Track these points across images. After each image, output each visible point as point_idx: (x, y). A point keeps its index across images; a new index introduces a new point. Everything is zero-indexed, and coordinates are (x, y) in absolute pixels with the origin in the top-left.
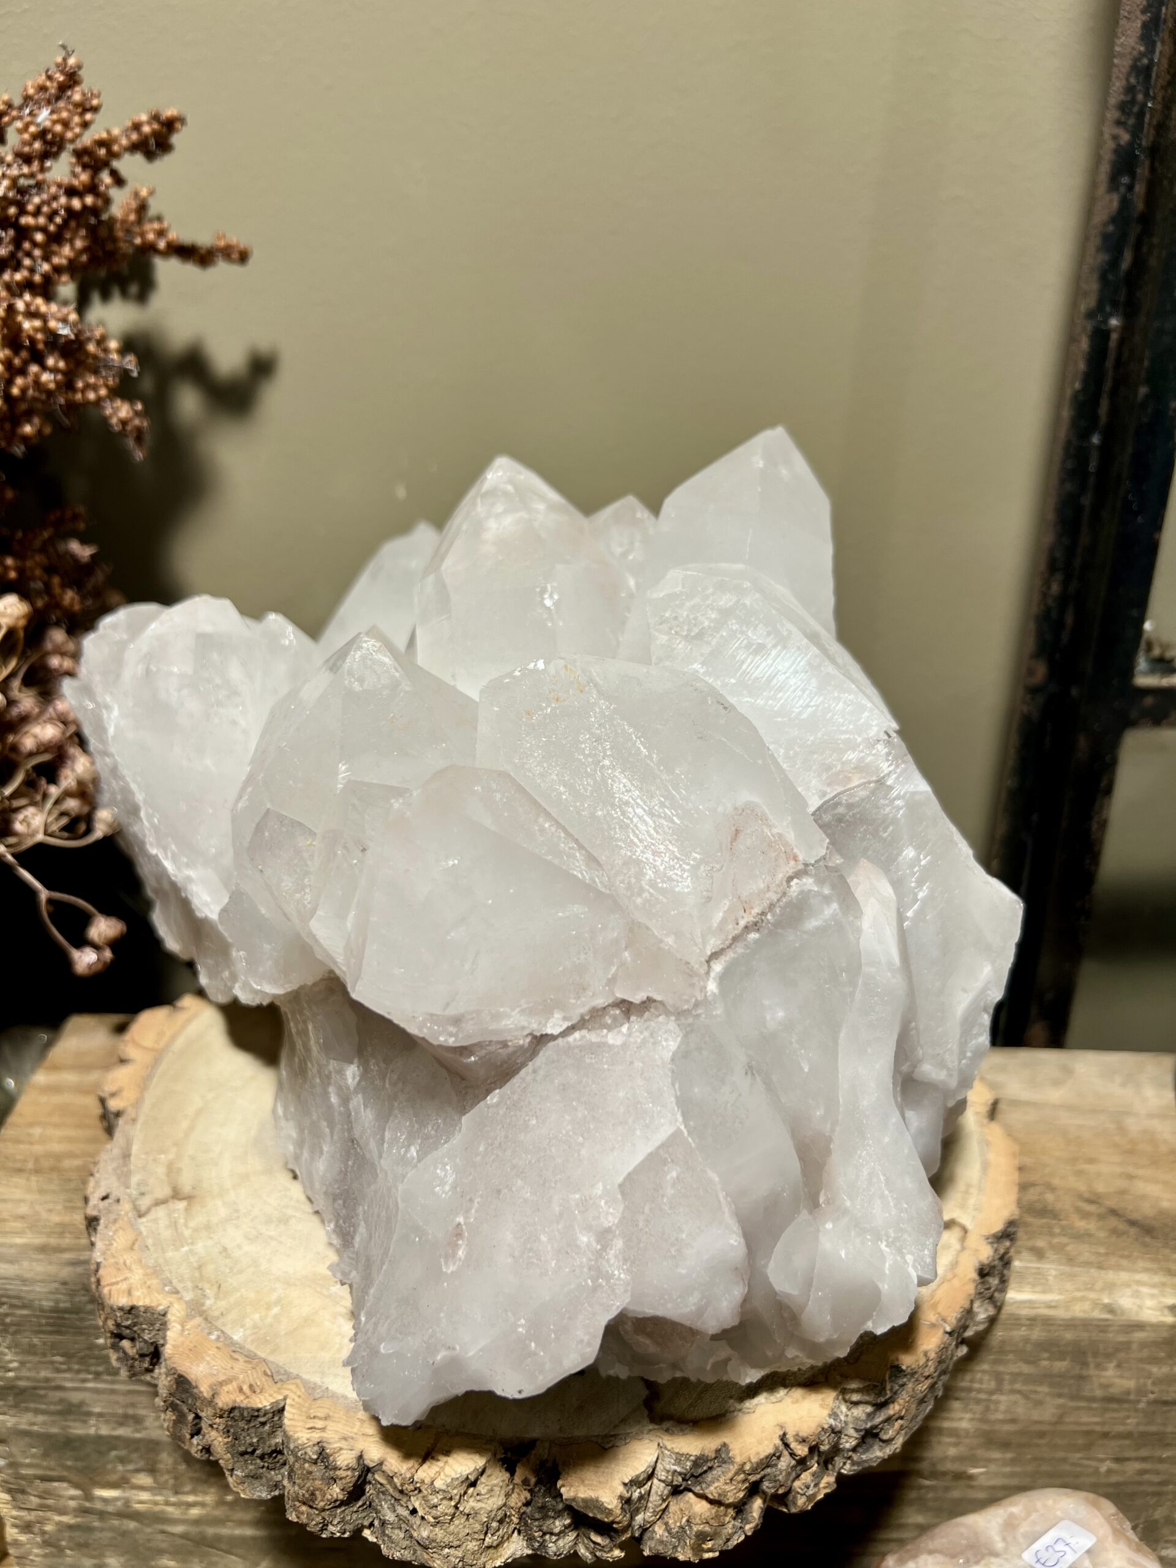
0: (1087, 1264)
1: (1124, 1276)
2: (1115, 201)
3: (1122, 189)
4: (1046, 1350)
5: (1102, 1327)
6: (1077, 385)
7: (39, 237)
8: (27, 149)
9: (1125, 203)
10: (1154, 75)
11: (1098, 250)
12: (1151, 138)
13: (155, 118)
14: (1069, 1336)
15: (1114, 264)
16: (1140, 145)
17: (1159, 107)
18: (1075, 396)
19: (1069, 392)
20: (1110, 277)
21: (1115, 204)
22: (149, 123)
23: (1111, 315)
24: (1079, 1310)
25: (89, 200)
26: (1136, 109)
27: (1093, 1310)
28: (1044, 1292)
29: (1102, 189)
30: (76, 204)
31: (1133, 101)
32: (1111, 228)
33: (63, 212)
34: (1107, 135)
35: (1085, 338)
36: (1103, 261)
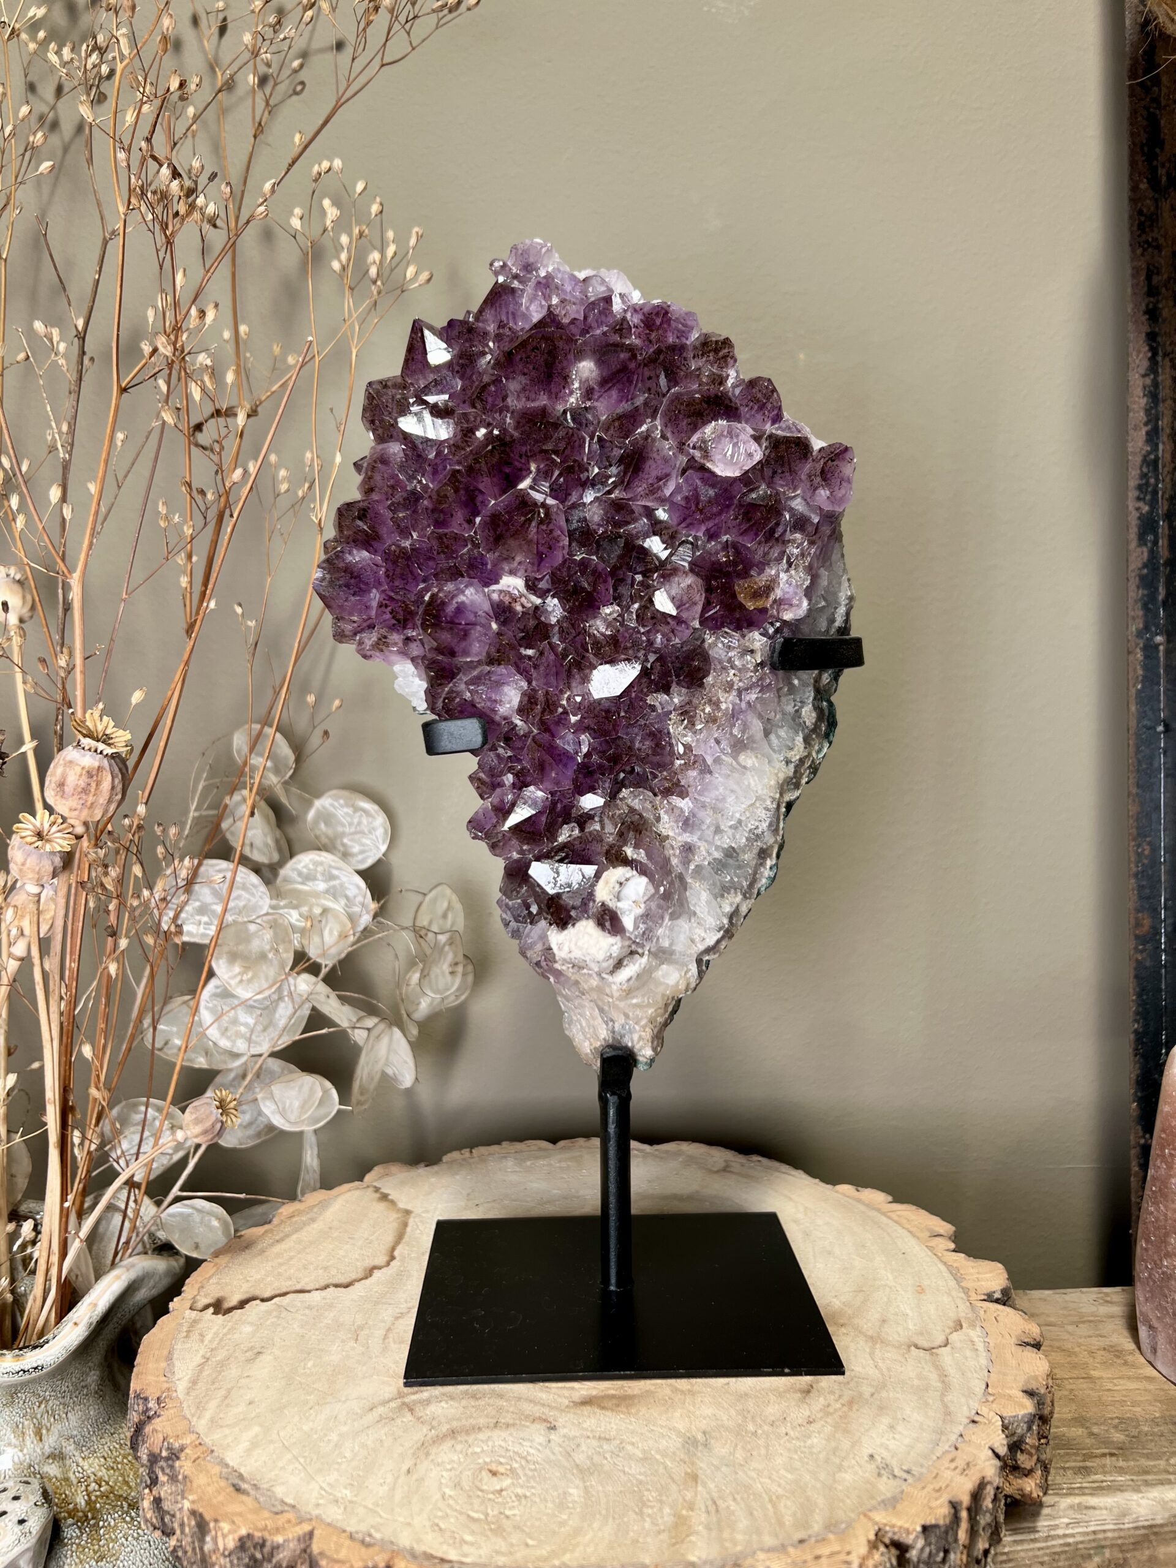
2: (1145, 551)
3: (1149, 545)
6: (1139, 686)
9: (1153, 554)
10: (1160, 466)
11: (1138, 587)
12: (1166, 507)
15: (1152, 597)
16: (1158, 515)
17: (1169, 486)
18: (1139, 692)
19: (1133, 691)
20: (1150, 606)
21: (1146, 555)
23: (1157, 634)
26: (1150, 489)
29: (1133, 544)
31: (1147, 484)
32: (1145, 571)
34: (1131, 508)
35: (1138, 650)
36: (1143, 595)
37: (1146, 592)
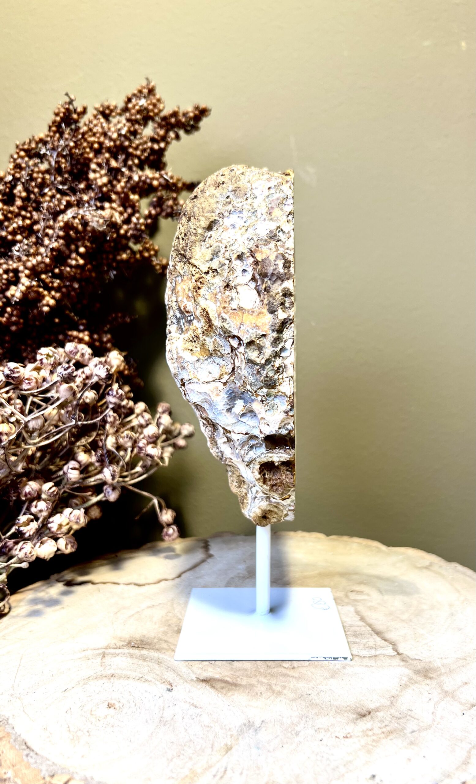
7: (136, 161)
8: (133, 117)
13: (197, 108)
22: (192, 112)
25: (162, 145)
30: (156, 147)
33: (148, 151)
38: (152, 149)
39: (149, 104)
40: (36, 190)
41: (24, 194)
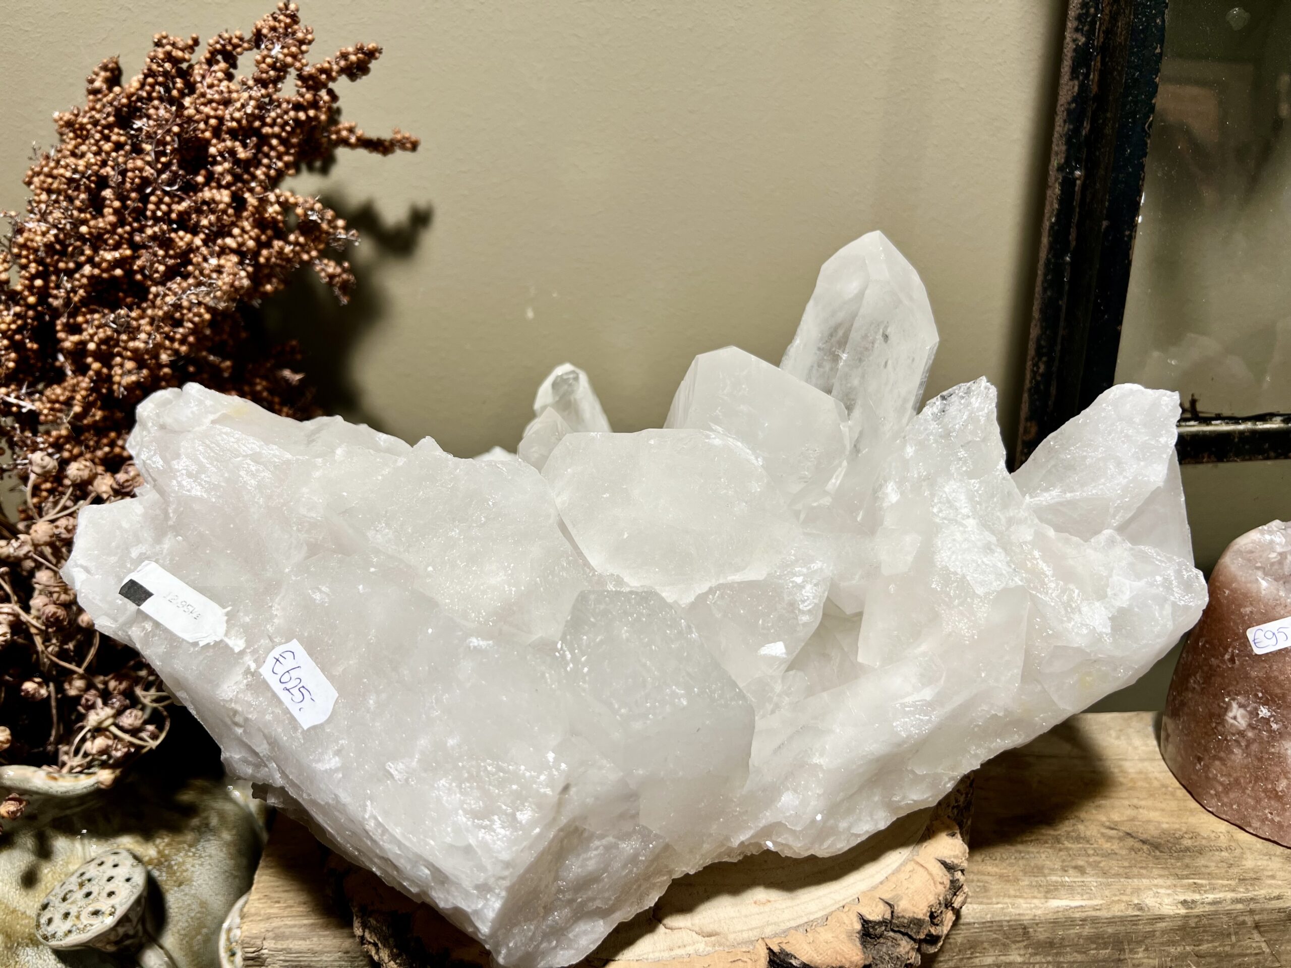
0: (1117, 875)
1: (1145, 882)
2: (1076, 86)
3: (1081, 78)
4: (1093, 942)
5: (1134, 921)
6: (1053, 220)
7: (274, 142)
8: (264, 75)
9: (1083, 88)
11: (1065, 122)
12: (1101, 40)
13: (360, 50)
14: (1110, 930)
15: (1076, 131)
16: (1093, 45)
17: (1107, 18)
18: (1052, 226)
19: (1046, 225)
20: (1074, 141)
21: (1076, 89)
22: (354, 53)
23: (1076, 169)
24: (1118, 910)
25: (312, 113)
26: (1089, 19)
27: (1127, 909)
28: (1090, 899)
29: (1066, 77)
30: (302, 115)
31: (1087, 14)
32: (1074, 106)
33: (291, 122)
34: (1068, 40)
35: (1057, 185)
36: (1069, 129)
37: (1071, 127)
38: (296, 120)
39: (286, 55)
40: (133, 195)
41: (117, 204)
